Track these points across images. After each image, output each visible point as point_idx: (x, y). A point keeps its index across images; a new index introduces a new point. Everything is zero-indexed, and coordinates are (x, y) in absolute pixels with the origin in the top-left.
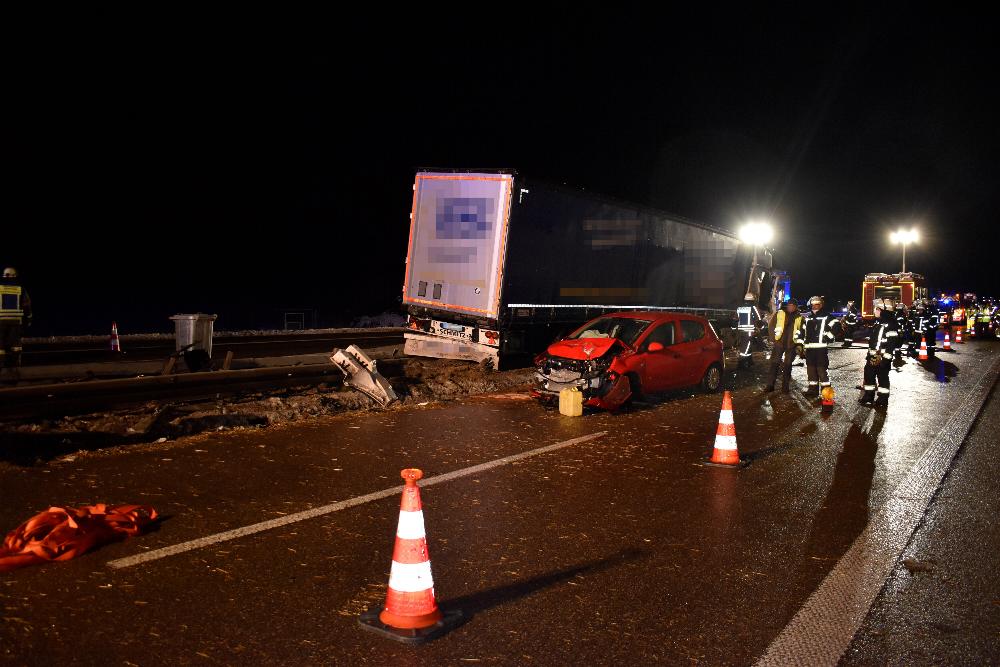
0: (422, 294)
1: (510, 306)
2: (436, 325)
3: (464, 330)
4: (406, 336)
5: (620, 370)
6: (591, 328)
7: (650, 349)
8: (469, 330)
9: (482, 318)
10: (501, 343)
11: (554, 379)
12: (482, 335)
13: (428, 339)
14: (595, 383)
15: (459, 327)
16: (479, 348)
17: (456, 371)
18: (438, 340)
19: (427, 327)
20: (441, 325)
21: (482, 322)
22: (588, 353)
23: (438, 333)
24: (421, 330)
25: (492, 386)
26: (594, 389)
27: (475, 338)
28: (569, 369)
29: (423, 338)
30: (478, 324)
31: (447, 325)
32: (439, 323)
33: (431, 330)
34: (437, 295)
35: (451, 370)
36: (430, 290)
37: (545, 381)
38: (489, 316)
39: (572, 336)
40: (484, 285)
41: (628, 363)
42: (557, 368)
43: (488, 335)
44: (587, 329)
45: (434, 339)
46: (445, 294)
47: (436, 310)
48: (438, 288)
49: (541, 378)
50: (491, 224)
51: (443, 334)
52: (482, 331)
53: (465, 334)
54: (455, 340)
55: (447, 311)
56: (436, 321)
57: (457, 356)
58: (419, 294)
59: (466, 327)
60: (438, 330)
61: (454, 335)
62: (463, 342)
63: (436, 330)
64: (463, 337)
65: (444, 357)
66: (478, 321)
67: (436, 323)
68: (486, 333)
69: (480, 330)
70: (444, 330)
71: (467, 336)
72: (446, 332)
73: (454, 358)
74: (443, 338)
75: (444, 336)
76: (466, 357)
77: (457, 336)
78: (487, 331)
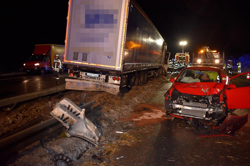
0: (76, 59)
3: (99, 76)
4: (66, 80)
8: (104, 77)
10: (121, 83)
12: (110, 79)
13: (79, 81)
15: (97, 75)
16: (108, 85)
18: (85, 82)
19: (78, 75)
20: (86, 74)
21: (112, 72)
24: (75, 77)
27: (106, 80)
30: (109, 74)
31: (88, 74)
32: (84, 73)
33: (80, 77)
34: (85, 59)
36: (80, 56)
38: (116, 69)
45: (82, 81)
46: (89, 58)
47: (84, 67)
50: (117, 20)
51: (87, 78)
52: (110, 77)
53: (100, 79)
54: (94, 81)
55: (91, 67)
56: (83, 72)
57: (95, 89)
58: (74, 59)
59: (101, 75)
60: (84, 77)
61: (93, 79)
62: (99, 82)
63: (83, 77)
64: (99, 80)
65: (88, 90)
66: (110, 72)
67: (83, 73)
68: (113, 78)
69: (109, 76)
70: (87, 76)
71: (101, 79)
72: (89, 78)
73: (93, 90)
74: (87, 80)
75: (88, 80)
76: (100, 89)
77: (95, 80)
78: (113, 77)
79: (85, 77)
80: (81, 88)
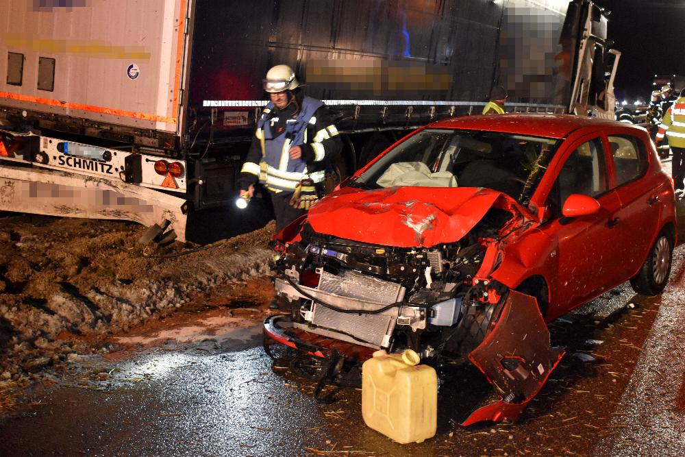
0: (15, 80)
1: (206, 103)
2: (50, 146)
3: (108, 157)
5: (510, 278)
6: (407, 157)
7: (568, 210)
8: (119, 158)
9: (145, 132)
10: (191, 186)
11: (329, 299)
12: (148, 168)
13: (34, 176)
14: (445, 314)
15: (97, 152)
16: (143, 194)
17: (93, 249)
18: (56, 179)
19: (30, 151)
20: (61, 148)
21: (146, 140)
22: (418, 228)
23: (54, 164)
24: (19, 158)
25: (170, 293)
26: (441, 329)
27: (132, 174)
28: (366, 273)
29: (22, 174)
30: (138, 147)
31: (73, 147)
32: (56, 142)
33: (39, 158)
34: (47, 82)
35: (80, 247)
36: (31, 73)
37: (306, 303)
38: (161, 127)
39: (362, 177)
40: (148, 56)
41: (525, 255)
42: (334, 267)
43: (161, 169)
44: (397, 159)
45: (46, 178)
46: (64, 80)
47: (47, 116)
48: (48, 68)
49: (292, 293)
51: (66, 165)
52: (147, 160)
53: (111, 167)
54: (90, 179)
55: (70, 117)
56: (49, 139)
57: (100, 212)
58: (10, 81)
59: (112, 152)
60: (55, 158)
61: (88, 168)
62: (107, 182)
63: (51, 158)
64: (108, 172)
65: (71, 215)
66: (137, 139)
67: (51, 142)
68: (157, 164)
69: (144, 157)
70: (66, 157)
71: (117, 170)
72: (71, 162)
73: (92, 217)
74: (67, 174)
75: (68, 171)
76: (118, 213)
77: (94, 171)
78: (157, 159)
79: (58, 161)
80: (41, 207)
